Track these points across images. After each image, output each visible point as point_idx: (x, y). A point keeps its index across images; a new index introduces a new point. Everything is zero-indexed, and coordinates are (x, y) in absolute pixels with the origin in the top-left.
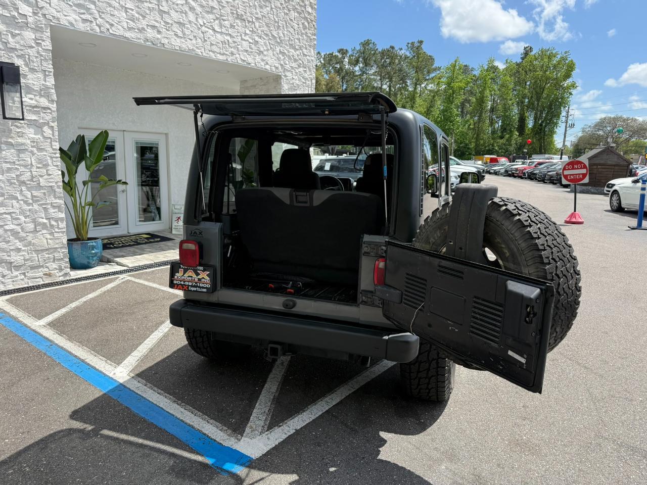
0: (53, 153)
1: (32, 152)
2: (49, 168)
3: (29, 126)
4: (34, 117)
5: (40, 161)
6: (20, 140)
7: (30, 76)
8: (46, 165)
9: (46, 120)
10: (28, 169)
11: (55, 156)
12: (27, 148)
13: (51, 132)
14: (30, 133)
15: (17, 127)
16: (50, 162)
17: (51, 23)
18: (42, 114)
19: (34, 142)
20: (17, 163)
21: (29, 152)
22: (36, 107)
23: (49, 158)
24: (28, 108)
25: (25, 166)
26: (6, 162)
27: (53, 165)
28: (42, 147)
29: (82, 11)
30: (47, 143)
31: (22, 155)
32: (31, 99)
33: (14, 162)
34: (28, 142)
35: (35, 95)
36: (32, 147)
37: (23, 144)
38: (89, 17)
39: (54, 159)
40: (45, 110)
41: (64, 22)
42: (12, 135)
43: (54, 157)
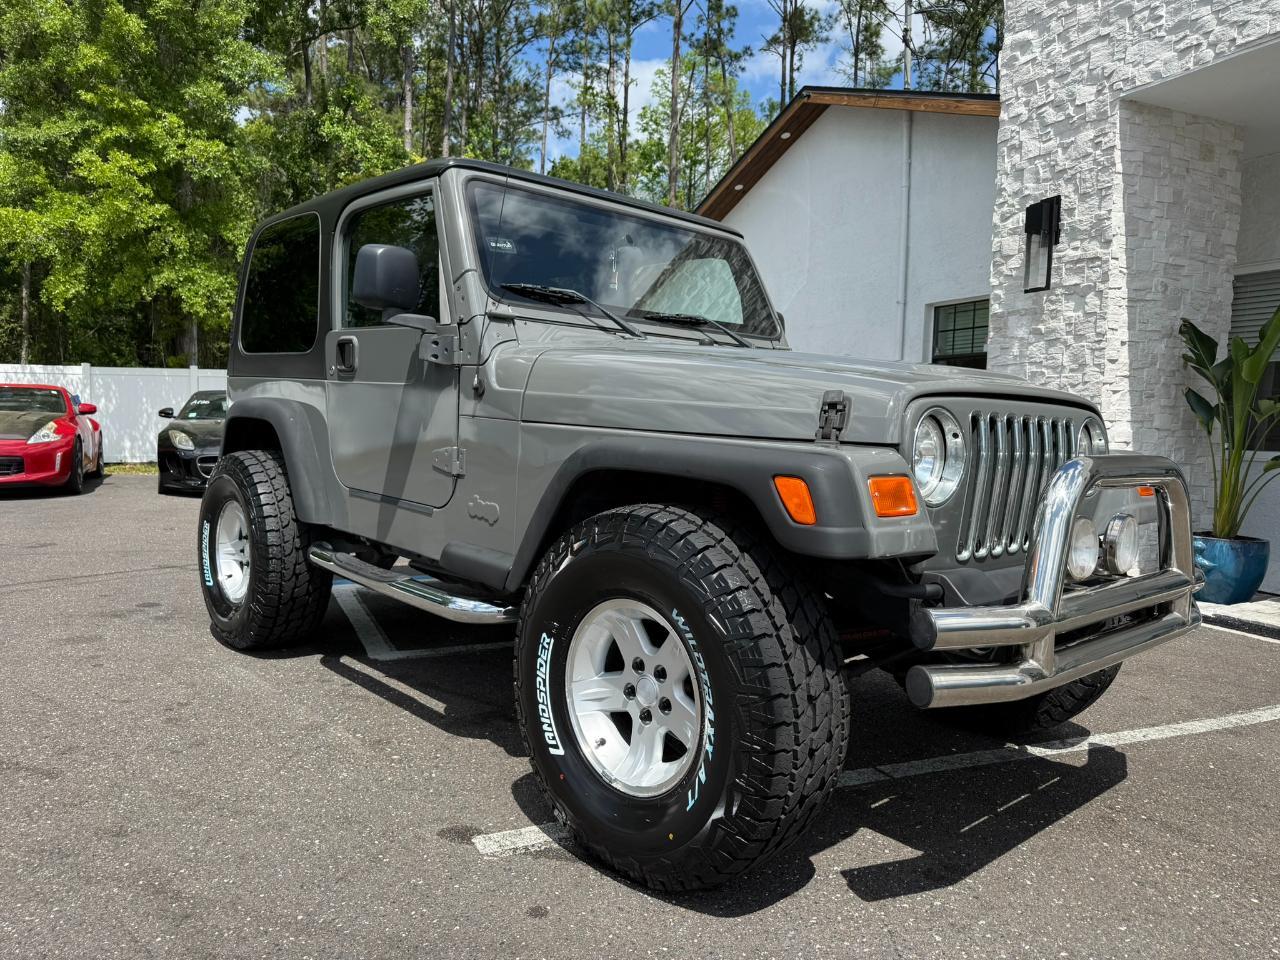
0: (1096, 342)
1: (1065, 343)
2: (1087, 370)
3: (1069, 297)
4: (1075, 280)
5: (1075, 358)
6: (1053, 324)
7: (1079, 208)
8: (1083, 365)
9: (1092, 281)
10: (1057, 373)
11: (1097, 346)
12: (1058, 336)
13: (1098, 302)
14: (1068, 309)
15: (1052, 302)
16: (1088, 359)
17: (1122, 95)
18: (1086, 271)
19: (1070, 324)
20: (1045, 363)
21: (1062, 343)
22: (1080, 260)
23: (1088, 351)
24: (1068, 266)
25: (1054, 368)
26: (1031, 363)
27: (1095, 365)
28: (1082, 333)
29: (1181, 35)
30: (1091, 324)
31: (1052, 350)
32: (1076, 249)
33: (1041, 362)
34: (1062, 325)
35: (1082, 241)
36: (1068, 333)
37: (1054, 331)
38: (1193, 39)
39: (1097, 353)
40: (1092, 262)
41: (1143, 77)
42: (1044, 316)
43: (1097, 349)
